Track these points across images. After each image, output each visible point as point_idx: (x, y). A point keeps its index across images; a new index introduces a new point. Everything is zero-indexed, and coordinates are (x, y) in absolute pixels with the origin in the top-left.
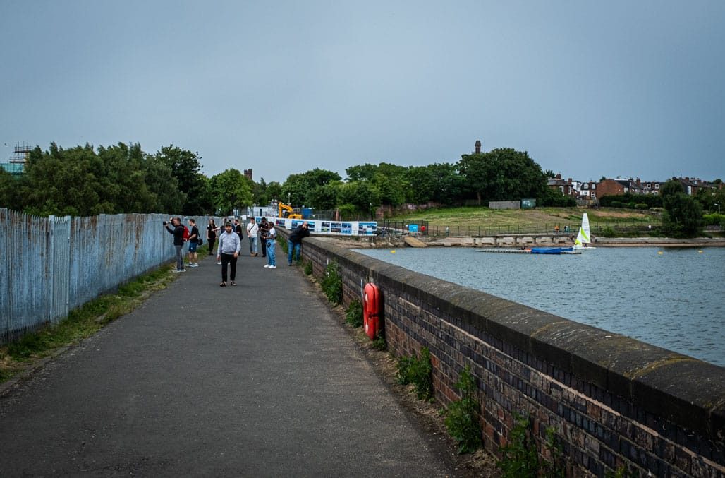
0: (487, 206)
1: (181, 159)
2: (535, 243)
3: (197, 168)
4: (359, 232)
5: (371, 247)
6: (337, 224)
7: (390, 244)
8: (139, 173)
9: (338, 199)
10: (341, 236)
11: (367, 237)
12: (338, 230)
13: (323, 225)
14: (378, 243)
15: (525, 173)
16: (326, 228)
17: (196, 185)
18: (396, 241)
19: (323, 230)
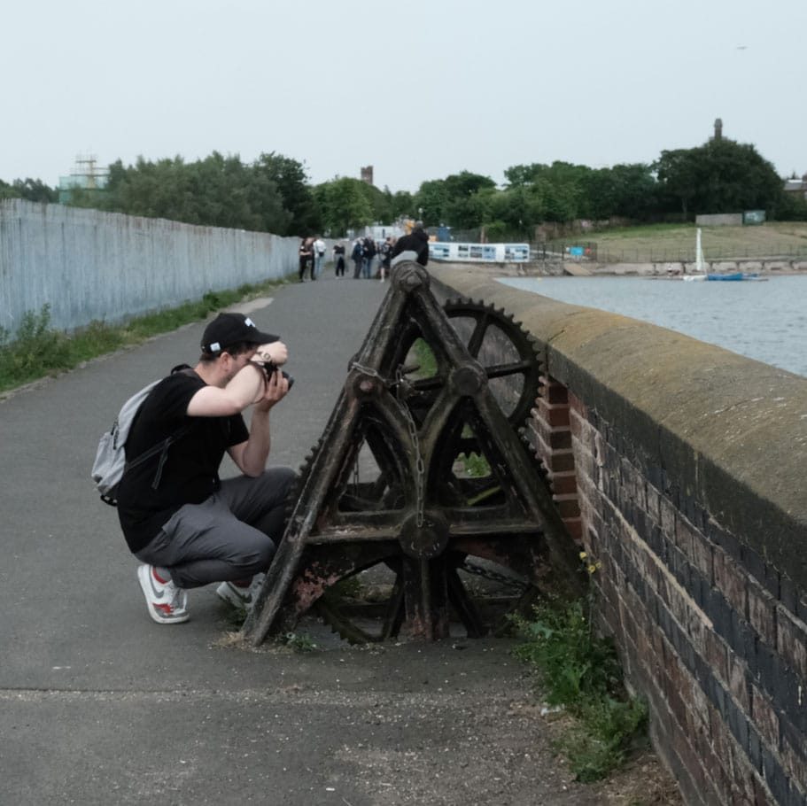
0: (693, 220)
1: (284, 168)
2: (739, 270)
3: (304, 179)
4: (506, 258)
5: (520, 275)
6: (478, 248)
7: (545, 272)
8: (241, 192)
9: (485, 215)
10: (482, 263)
11: (515, 263)
12: (479, 256)
13: (460, 248)
14: (528, 270)
15: (750, 175)
16: (463, 252)
17: (302, 201)
18: (553, 268)
19: (460, 255)
